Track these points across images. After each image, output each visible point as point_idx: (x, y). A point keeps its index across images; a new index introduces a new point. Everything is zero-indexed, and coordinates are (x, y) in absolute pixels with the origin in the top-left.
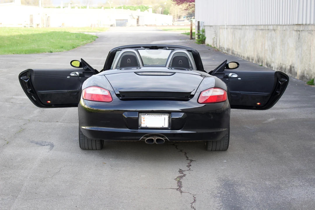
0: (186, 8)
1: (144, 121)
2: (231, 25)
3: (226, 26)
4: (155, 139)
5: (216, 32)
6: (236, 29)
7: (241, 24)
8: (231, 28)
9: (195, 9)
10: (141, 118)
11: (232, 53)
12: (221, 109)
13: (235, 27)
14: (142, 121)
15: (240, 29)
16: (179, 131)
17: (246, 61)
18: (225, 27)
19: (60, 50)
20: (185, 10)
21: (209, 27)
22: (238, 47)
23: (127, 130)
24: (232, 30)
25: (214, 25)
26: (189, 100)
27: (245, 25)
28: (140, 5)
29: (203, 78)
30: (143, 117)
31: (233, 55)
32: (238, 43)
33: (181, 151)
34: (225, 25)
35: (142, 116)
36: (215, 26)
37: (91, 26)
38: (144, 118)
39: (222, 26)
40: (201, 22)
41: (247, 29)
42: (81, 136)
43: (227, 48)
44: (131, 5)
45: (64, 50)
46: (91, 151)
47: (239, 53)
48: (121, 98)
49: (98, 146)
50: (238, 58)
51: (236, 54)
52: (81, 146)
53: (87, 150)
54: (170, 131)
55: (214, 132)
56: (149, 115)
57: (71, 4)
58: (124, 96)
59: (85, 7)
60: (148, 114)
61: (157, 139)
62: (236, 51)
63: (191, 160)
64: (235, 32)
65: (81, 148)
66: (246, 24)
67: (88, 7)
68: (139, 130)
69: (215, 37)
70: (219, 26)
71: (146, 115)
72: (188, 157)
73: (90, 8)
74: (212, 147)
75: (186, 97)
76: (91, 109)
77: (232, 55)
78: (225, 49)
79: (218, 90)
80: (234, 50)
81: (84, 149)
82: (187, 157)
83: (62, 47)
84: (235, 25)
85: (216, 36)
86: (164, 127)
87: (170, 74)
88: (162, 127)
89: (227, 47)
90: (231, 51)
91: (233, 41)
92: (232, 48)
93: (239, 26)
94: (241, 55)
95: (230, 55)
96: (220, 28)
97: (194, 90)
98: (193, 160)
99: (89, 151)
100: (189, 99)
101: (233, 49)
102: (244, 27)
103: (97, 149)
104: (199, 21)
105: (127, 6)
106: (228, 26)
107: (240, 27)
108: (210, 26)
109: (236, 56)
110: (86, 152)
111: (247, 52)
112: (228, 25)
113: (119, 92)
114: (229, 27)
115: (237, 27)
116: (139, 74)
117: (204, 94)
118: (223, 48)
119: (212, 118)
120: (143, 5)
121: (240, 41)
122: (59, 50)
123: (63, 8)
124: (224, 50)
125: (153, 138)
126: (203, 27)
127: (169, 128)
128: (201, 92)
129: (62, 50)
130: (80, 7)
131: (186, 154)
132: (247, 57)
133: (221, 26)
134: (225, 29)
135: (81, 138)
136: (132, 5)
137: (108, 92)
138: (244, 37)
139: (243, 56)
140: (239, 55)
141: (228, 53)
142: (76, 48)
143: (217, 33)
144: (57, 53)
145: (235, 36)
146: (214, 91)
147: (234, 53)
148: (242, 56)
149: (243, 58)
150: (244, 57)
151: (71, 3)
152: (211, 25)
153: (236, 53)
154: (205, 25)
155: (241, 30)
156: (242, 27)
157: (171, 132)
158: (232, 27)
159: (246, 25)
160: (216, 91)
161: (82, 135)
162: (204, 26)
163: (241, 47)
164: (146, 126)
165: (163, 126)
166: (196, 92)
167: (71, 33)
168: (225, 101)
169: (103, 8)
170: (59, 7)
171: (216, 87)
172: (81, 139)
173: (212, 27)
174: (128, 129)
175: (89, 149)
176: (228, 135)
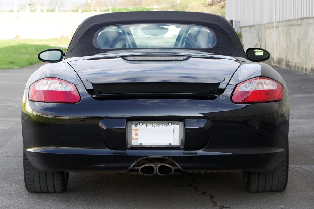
0: (210, 3)
1: (137, 134)
2: (284, 21)
3: (275, 23)
4: (156, 166)
5: (259, 34)
6: (292, 25)
7: (300, 17)
8: (284, 26)
9: (225, 4)
10: (132, 129)
11: (287, 65)
12: (273, 113)
13: (290, 24)
14: (134, 136)
15: (298, 25)
16: (200, 152)
17: (310, 75)
18: (275, 25)
19: (9, 66)
20: (209, 5)
21: (248, 28)
22: (295, 55)
23: (106, 151)
24: (285, 29)
25: (256, 24)
26: (216, 97)
27: (306, 18)
28: (138, 6)
29: (240, 64)
30: (135, 128)
31: (288, 68)
32: (296, 48)
33: (204, 193)
34: (273, 23)
35: (133, 127)
36: (258, 25)
37: (62, 39)
38: (136, 130)
39: (269, 24)
40: (235, 21)
41: (311, 23)
42: (27, 168)
43: (279, 59)
44: (123, 7)
45: (16, 67)
46: (46, 195)
47: (297, 65)
48: (95, 96)
49: (58, 186)
50: (296, 71)
51: (292, 67)
52: (28, 186)
53: (39, 193)
54: (183, 151)
55: (260, 155)
56: (145, 125)
57: (30, 5)
58: (101, 92)
59: (53, 11)
60: (143, 122)
61: (160, 167)
62: (294, 61)
63: (221, 206)
64: (291, 30)
65: (27, 190)
66: (308, 16)
67: (57, 9)
68: (127, 151)
69: (259, 43)
70: (265, 24)
71: (141, 124)
72: (217, 202)
73: (59, 11)
74: (258, 184)
75: (210, 93)
76: (44, 116)
77: (286, 69)
78: (275, 60)
79: (267, 81)
80: (290, 60)
81: (34, 192)
82: (214, 202)
83: (13, 63)
84: (290, 20)
85: (259, 40)
86: (172, 144)
87: (182, 58)
88: (168, 144)
89: (278, 57)
90: (284, 63)
91: (287, 46)
92: (286, 57)
93: (297, 20)
94: (301, 67)
95: (284, 69)
96: (266, 28)
97: (224, 80)
98: (225, 206)
99: (43, 194)
100: (216, 95)
101: (287, 59)
102: (305, 21)
103: (57, 190)
104: (232, 19)
105: (117, 9)
106: (279, 22)
107: (299, 22)
108: (250, 26)
109: (292, 69)
110: (36, 196)
111: (311, 61)
112: (278, 20)
113: (93, 84)
114: (281, 24)
115: (294, 22)
116: (129, 58)
117: (242, 88)
118: (272, 59)
119: (257, 128)
120: (143, 6)
121: (299, 45)
122: (7, 67)
123: (18, 12)
124: (274, 62)
125: (153, 166)
126: (239, 29)
127: (182, 147)
128: (237, 85)
129: (12, 66)
130: (45, 10)
131: (212, 197)
132: (312, 69)
133: (267, 24)
134: (275, 27)
135: (27, 171)
136: (126, 7)
137: (73, 87)
138: (306, 37)
139: (304, 69)
140: (298, 68)
141: (280, 66)
142: (36, 65)
143: (261, 37)
144: (4, 70)
145: (290, 39)
146: (259, 83)
147: (289, 65)
148: (302, 69)
149: (304, 72)
150: (306, 69)
151: (30, 3)
152: (250, 24)
153: (293, 64)
154: (241, 26)
155: (300, 27)
156: (303, 20)
157: (184, 153)
158: (285, 23)
159: (309, 18)
160: (264, 84)
161: (29, 164)
162: (241, 28)
163: (301, 53)
164: (141, 144)
165: (170, 144)
166: (228, 84)
167: (28, 45)
168: (280, 100)
169: (80, 10)
170: (12, 11)
171: (262, 77)
172: (27, 173)
173: (253, 28)
174: (108, 150)
175: (41, 192)
176: (285, 163)
